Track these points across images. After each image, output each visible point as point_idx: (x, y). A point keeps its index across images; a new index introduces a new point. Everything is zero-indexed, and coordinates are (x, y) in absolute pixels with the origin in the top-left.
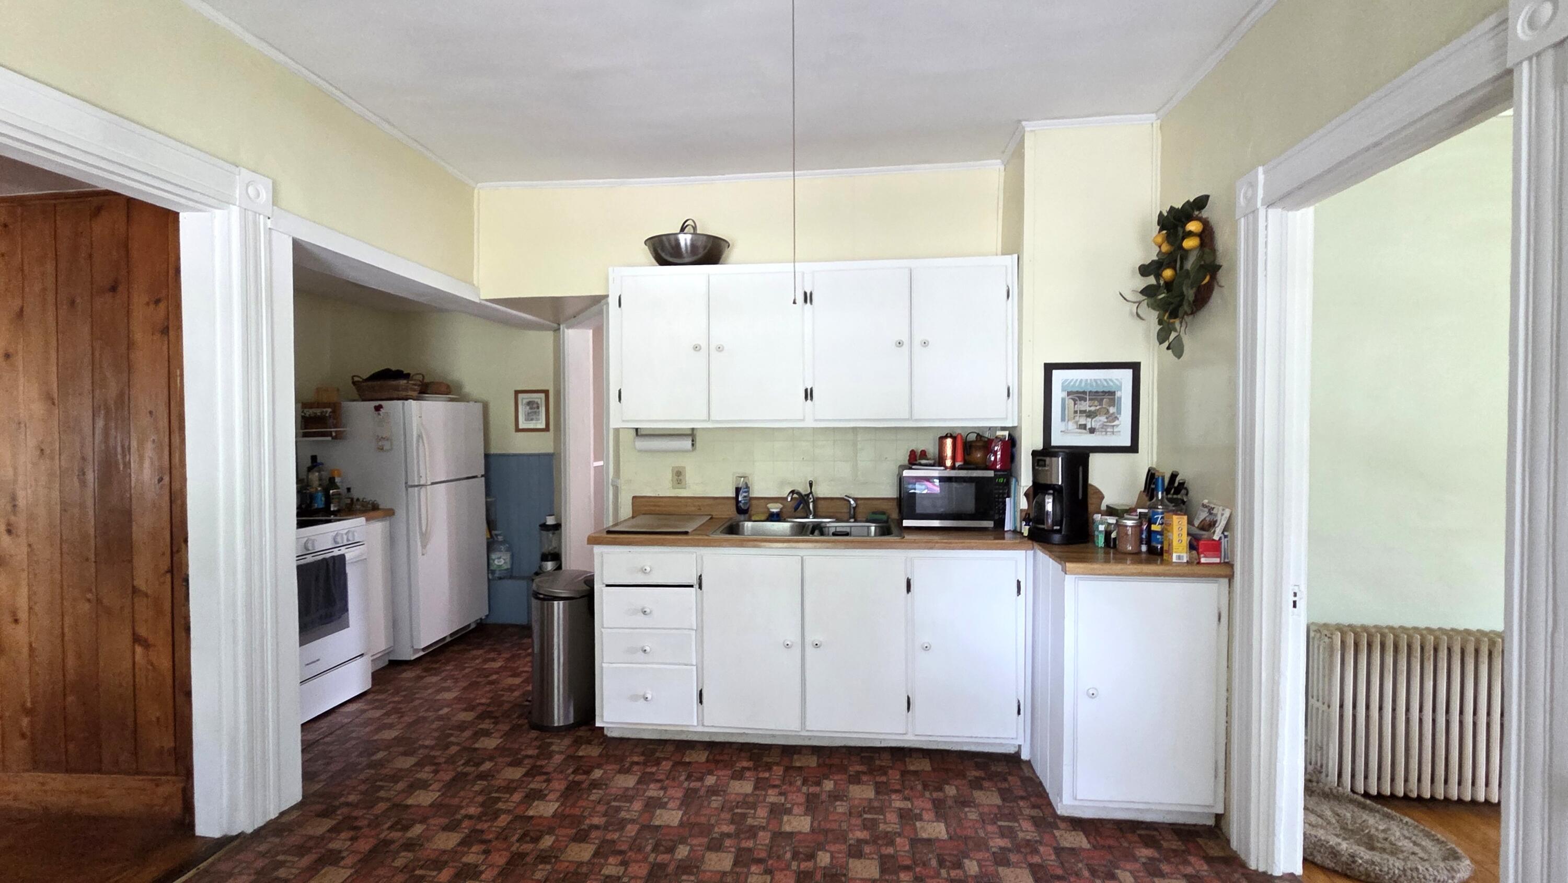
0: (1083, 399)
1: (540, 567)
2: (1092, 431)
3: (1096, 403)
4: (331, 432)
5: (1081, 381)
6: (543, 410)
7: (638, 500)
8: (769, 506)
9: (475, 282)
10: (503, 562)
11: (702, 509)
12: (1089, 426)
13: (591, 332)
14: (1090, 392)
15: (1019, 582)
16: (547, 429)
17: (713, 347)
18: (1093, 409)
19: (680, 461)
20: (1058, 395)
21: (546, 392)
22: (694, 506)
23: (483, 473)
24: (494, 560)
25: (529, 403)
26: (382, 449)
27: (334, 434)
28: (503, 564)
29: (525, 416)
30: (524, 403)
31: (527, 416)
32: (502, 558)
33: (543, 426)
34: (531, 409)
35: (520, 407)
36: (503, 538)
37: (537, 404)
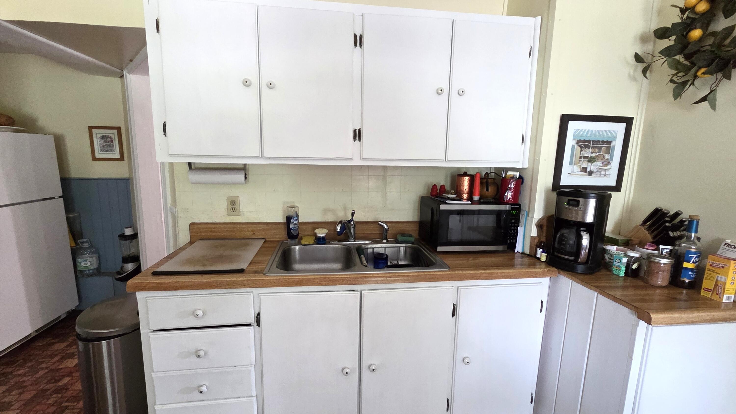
0: (587, 147)
1: (122, 268)
2: (591, 173)
3: (597, 150)
5: (588, 131)
6: (116, 143)
7: (196, 226)
8: (317, 231)
10: (89, 264)
11: (256, 233)
12: (589, 170)
14: (593, 141)
15: (542, 302)
16: (122, 158)
17: (264, 83)
18: (593, 155)
19: (234, 192)
20: (570, 142)
21: (119, 129)
22: (248, 231)
23: (61, 194)
25: (103, 137)
28: (90, 265)
29: (101, 147)
30: (98, 137)
31: (102, 148)
32: (88, 261)
33: (117, 156)
34: (105, 142)
35: (95, 140)
36: (89, 245)
37: (111, 138)
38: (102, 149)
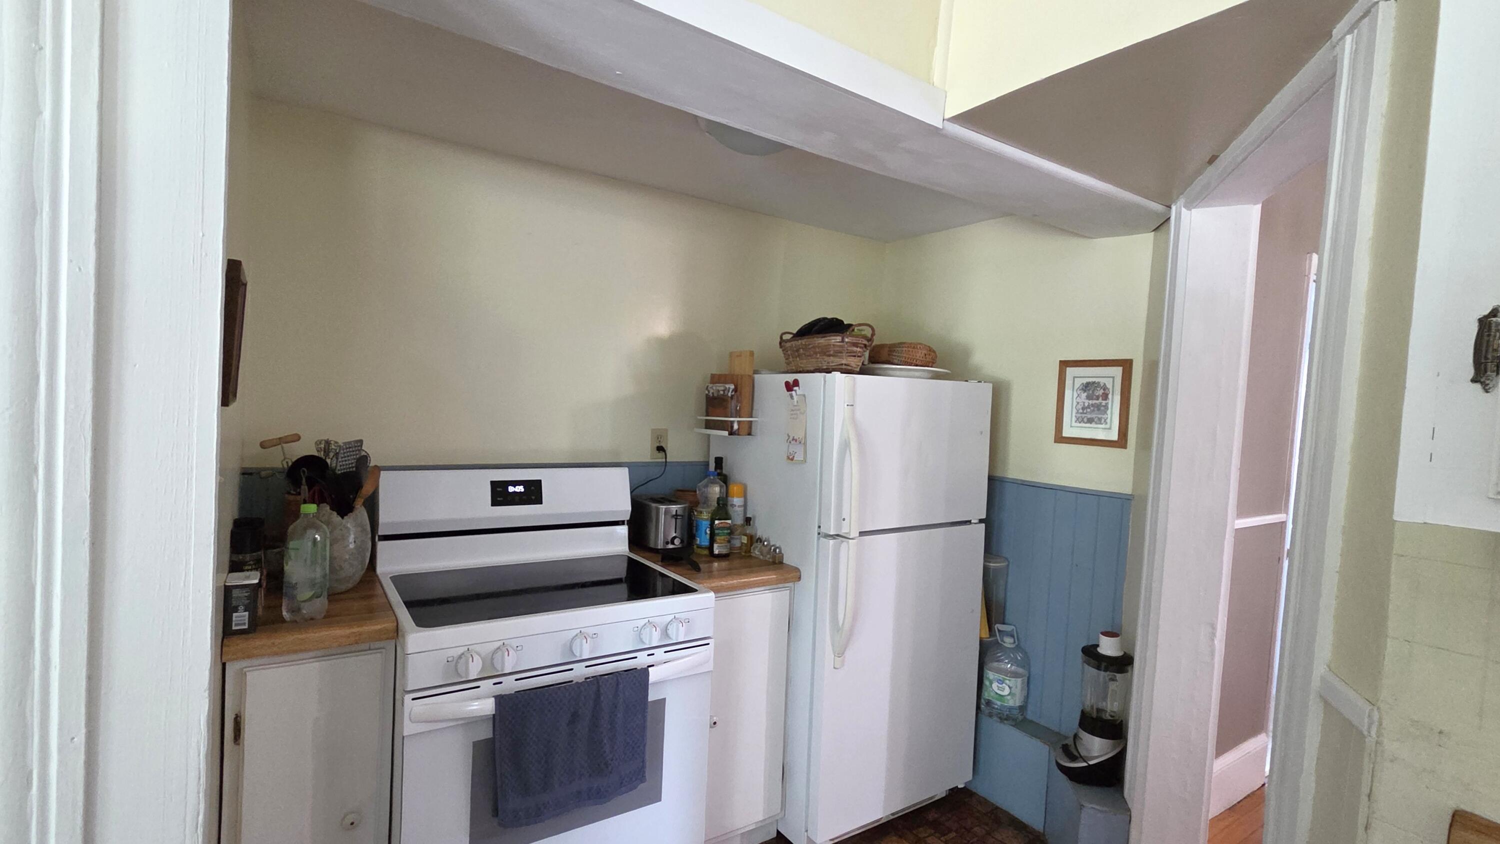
1: (1076, 740)
4: (732, 422)
6: (1115, 403)
9: (936, 79)
10: (1006, 692)
13: (1258, 208)
16: (1121, 442)
21: (1126, 365)
23: (984, 516)
24: (991, 683)
25: (1087, 387)
26: (792, 459)
27: (736, 427)
28: (1009, 695)
29: (1078, 412)
30: (1077, 386)
31: (1081, 413)
32: (1006, 684)
33: (1114, 436)
34: (1088, 398)
35: (1068, 393)
36: (1015, 642)
37: (1104, 390)
38: (1080, 415)
